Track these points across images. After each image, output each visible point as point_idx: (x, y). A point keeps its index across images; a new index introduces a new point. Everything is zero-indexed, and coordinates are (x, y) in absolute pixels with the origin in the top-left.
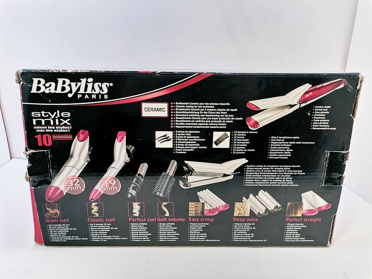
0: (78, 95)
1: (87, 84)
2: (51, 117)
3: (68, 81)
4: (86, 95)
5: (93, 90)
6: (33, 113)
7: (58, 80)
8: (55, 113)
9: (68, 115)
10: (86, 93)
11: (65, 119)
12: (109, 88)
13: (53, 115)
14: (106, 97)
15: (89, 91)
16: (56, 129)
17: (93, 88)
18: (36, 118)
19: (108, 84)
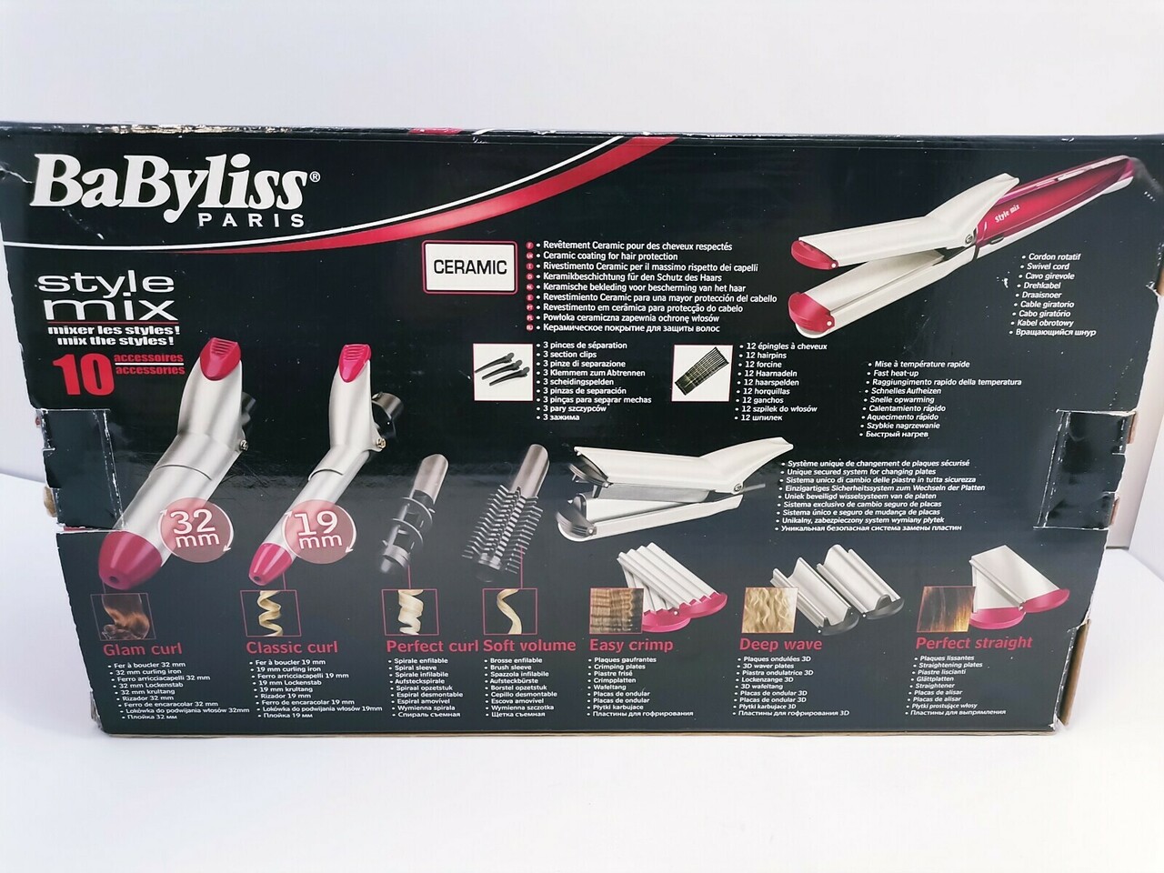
0: (201, 215)
1: (230, 174)
2: (109, 293)
3: (161, 165)
4: (229, 216)
5: (252, 197)
6: (42, 280)
7: (127, 160)
8: (121, 279)
9: (166, 287)
10: (226, 206)
11: (157, 299)
12: (306, 190)
13: (113, 287)
14: (298, 221)
15: (237, 200)
16: (124, 335)
17: (251, 190)
18: (53, 297)
19: (303, 176)
